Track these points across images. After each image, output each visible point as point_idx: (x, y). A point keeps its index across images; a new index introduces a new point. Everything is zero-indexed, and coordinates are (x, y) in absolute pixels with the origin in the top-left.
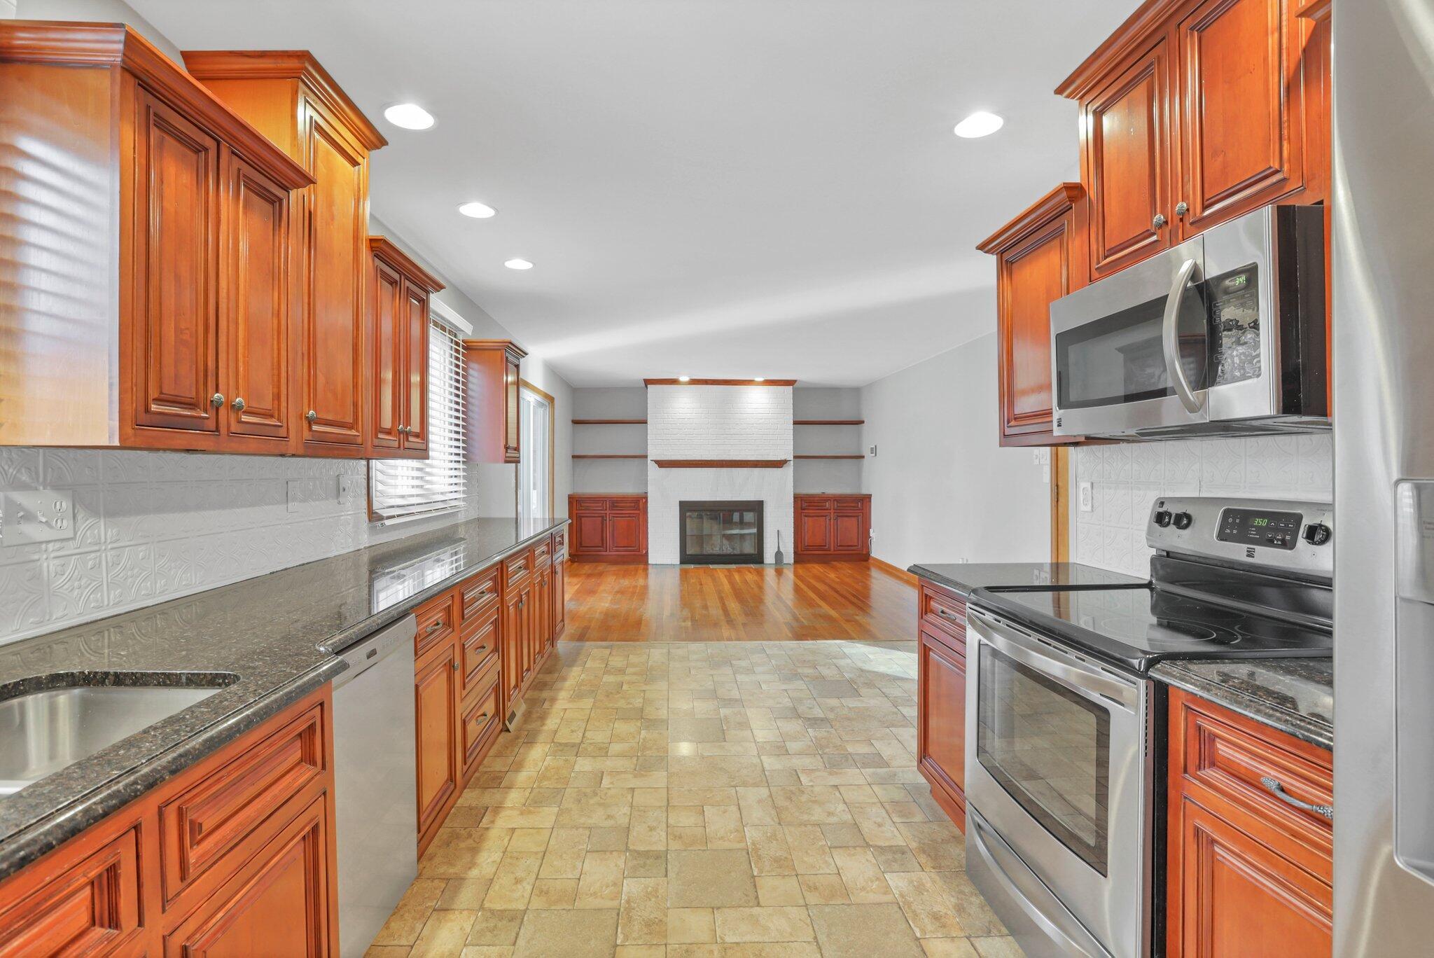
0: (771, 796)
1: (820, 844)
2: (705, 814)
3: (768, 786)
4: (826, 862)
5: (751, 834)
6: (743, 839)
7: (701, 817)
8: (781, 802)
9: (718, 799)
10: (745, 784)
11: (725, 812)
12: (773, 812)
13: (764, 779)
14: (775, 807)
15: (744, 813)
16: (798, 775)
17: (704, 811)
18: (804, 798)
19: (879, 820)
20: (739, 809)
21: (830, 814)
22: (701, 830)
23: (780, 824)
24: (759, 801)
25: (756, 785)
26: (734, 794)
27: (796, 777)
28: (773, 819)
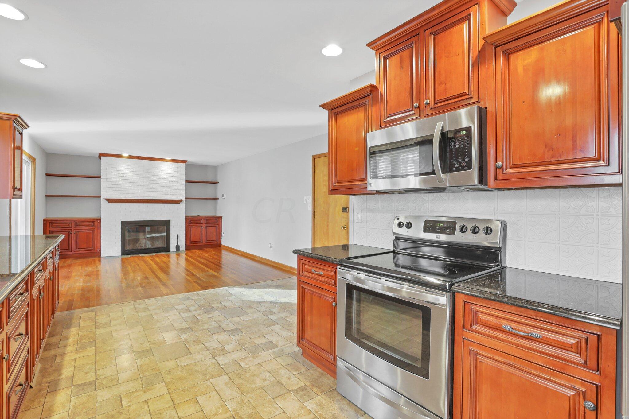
0: (230, 379)
1: (268, 398)
2: (199, 402)
3: (226, 374)
4: (275, 408)
5: (230, 405)
6: (227, 410)
7: (198, 405)
8: (238, 381)
9: (203, 390)
10: (213, 377)
11: (210, 397)
12: (236, 388)
13: (222, 370)
14: (236, 385)
15: (221, 394)
16: (238, 363)
17: (197, 401)
18: (248, 375)
19: (287, 376)
20: (217, 393)
21: (264, 380)
22: (201, 414)
23: (242, 394)
24: (226, 384)
25: (219, 375)
26: (210, 384)
27: (238, 365)
28: (238, 393)
